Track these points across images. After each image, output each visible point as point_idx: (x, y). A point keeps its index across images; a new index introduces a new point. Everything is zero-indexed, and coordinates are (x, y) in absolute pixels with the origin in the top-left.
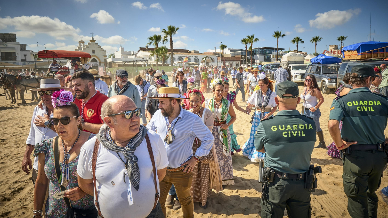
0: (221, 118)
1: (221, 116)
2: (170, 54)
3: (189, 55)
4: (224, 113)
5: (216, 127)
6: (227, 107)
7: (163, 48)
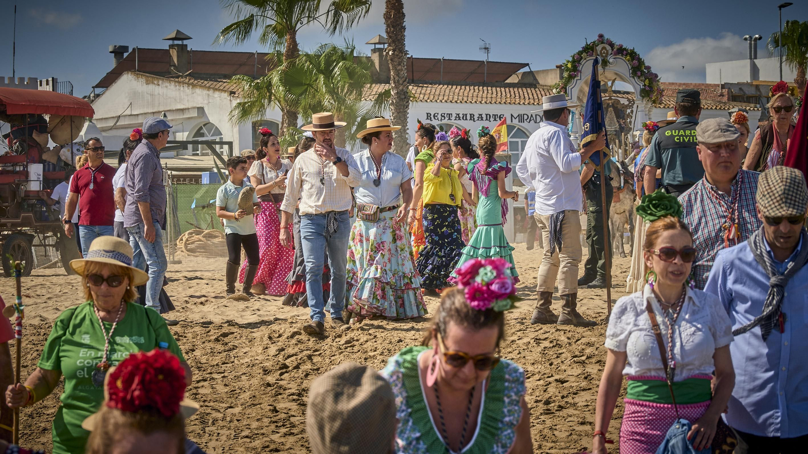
2: (382, 98)
3: (517, 110)
7: (333, 56)
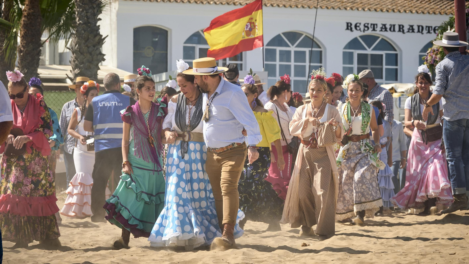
0: (362, 130)
1: (361, 128)
4: (365, 122)
5: (356, 143)
6: (369, 113)
